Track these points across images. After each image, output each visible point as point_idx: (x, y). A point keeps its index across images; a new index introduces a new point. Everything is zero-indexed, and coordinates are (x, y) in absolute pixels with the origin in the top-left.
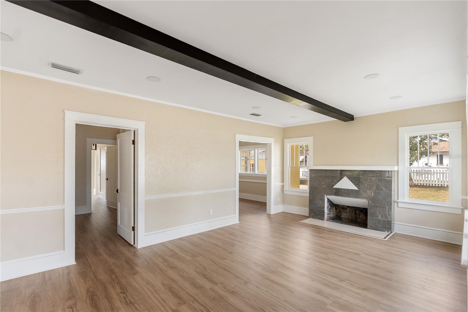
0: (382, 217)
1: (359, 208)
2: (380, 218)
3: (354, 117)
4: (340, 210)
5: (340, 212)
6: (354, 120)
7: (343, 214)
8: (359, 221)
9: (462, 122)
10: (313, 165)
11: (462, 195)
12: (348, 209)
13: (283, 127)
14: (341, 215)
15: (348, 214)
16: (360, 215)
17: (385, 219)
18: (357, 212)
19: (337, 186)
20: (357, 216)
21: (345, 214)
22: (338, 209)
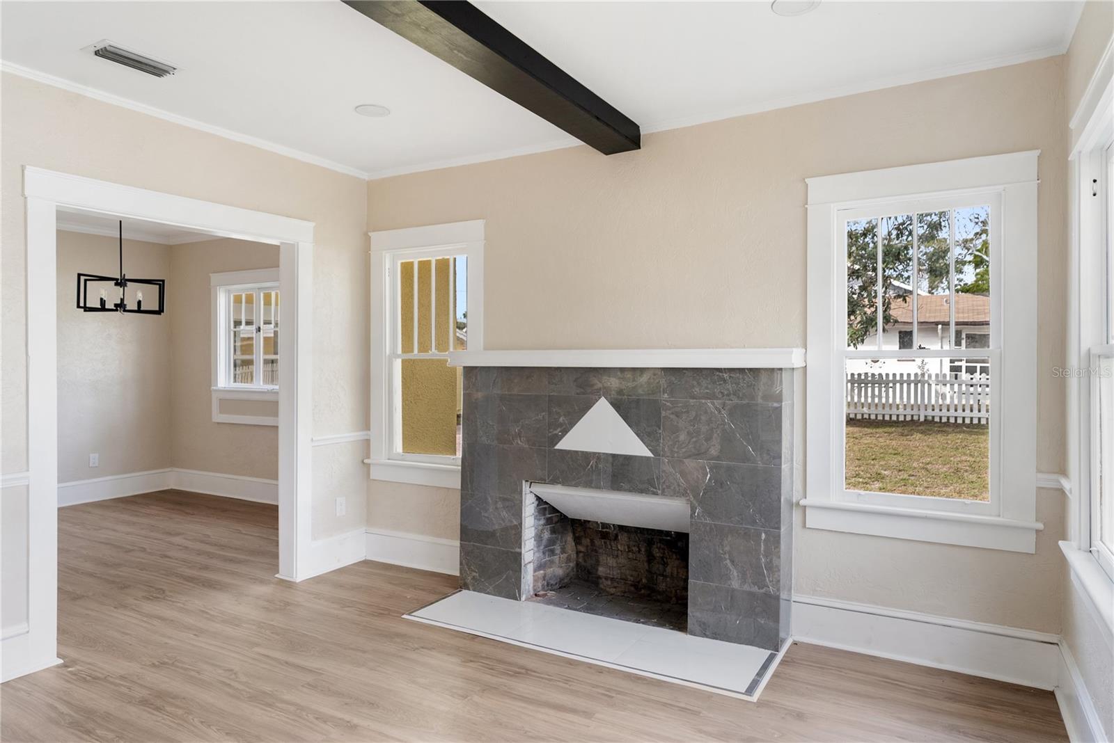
0: (744, 579)
1: (660, 532)
2: (735, 584)
3: (642, 132)
4: (592, 541)
5: (592, 552)
6: (640, 148)
7: (603, 558)
8: (662, 587)
9: (1037, 152)
10: (485, 349)
11: (1039, 471)
12: (623, 538)
13: (365, 176)
14: (598, 562)
15: (622, 560)
16: (665, 564)
17: (755, 589)
18: (657, 552)
19: (569, 442)
20: (657, 567)
21: (611, 562)
22: (586, 541)
